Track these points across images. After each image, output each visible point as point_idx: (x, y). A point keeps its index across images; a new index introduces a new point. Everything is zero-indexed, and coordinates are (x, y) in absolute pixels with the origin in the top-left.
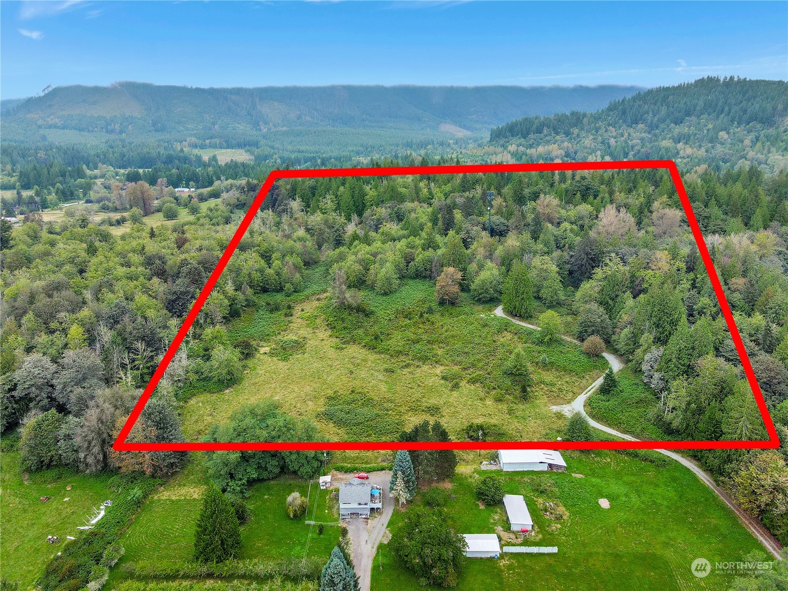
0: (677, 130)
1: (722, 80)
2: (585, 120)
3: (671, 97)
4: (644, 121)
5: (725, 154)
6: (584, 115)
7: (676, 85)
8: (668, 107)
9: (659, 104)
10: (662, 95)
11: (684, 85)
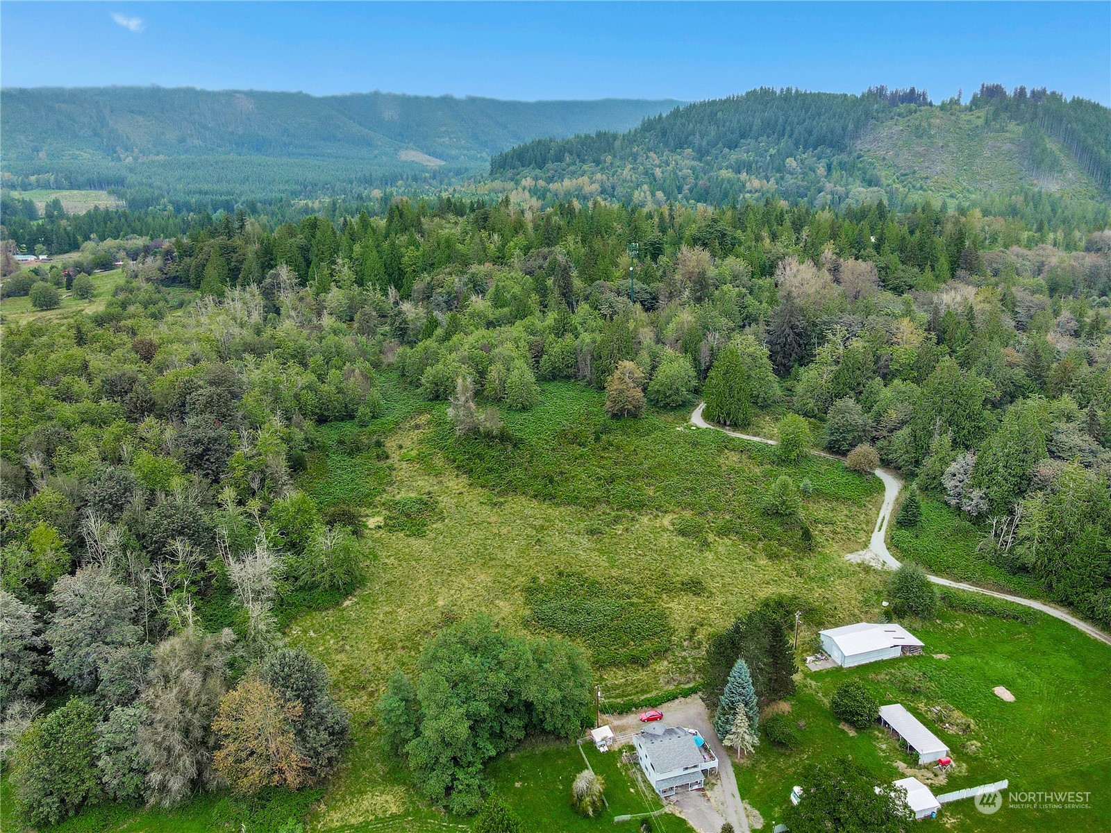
0: (734, 156)
1: (778, 92)
2: (617, 143)
3: (720, 114)
4: (690, 145)
5: (798, 187)
6: (615, 137)
7: (724, 98)
8: (718, 126)
9: (706, 122)
10: (708, 112)
11: (734, 98)
